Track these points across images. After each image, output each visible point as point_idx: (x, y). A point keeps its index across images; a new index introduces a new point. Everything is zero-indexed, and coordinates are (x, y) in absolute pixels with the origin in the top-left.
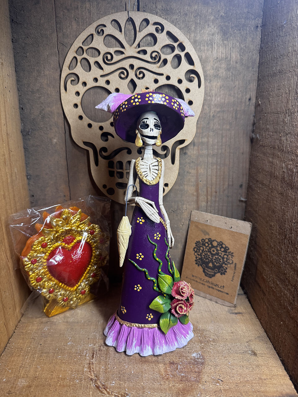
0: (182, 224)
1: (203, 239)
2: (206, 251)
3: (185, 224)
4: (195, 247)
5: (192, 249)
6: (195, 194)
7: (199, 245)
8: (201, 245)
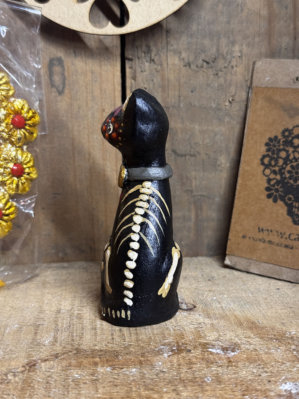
0: (230, 100)
1: (286, 130)
2: (295, 158)
3: (237, 98)
4: (266, 153)
5: (257, 161)
6: (264, 12)
7: (274, 146)
8: (281, 147)
